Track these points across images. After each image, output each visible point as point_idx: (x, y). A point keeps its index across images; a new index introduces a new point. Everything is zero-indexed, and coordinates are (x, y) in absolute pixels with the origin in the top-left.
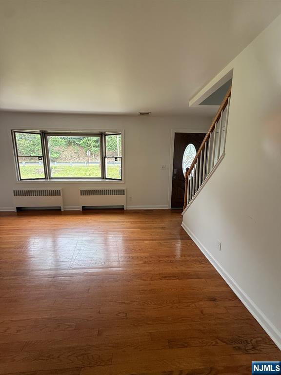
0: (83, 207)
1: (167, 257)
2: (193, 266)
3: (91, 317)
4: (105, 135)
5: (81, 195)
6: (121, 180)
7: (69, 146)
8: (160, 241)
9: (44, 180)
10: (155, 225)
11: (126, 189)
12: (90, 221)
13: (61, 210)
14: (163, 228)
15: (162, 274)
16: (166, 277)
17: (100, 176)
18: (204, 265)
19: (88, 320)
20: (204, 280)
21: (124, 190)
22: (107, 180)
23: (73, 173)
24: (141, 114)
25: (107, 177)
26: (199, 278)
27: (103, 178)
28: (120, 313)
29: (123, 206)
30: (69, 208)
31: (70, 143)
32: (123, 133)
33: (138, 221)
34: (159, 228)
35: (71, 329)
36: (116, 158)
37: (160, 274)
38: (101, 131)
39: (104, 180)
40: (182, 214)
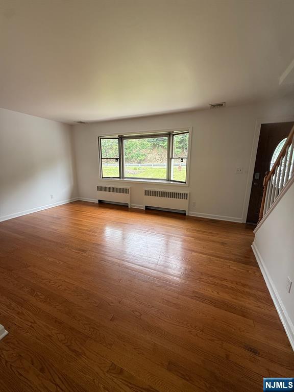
0: (146, 206)
1: (212, 277)
2: (242, 299)
3: (112, 303)
4: (173, 135)
5: (145, 195)
6: (185, 183)
7: (154, 148)
8: (212, 257)
9: (118, 179)
10: (215, 238)
11: (190, 193)
12: (148, 220)
13: (128, 206)
14: (223, 244)
15: (197, 293)
16: (199, 298)
17: (165, 177)
18: (262, 305)
19: (109, 304)
20: (251, 322)
21: (187, 194)
22: (172, 182)
23: (152, 175)
24: (213, 106)
25: (172, 179)
26: (244, 316)
27: (168, 180)
28: (136, 311)
29: (185, 211)
30: (135, 206)
31: (155, 146)
32: (190, 131)
33: (195, 230)
34: (219, 242)
35: (95, 304)
36: (182, 159)
37: (194, 292)
38: (169, 131)
39: (169, 182)
40: (254, 232)
